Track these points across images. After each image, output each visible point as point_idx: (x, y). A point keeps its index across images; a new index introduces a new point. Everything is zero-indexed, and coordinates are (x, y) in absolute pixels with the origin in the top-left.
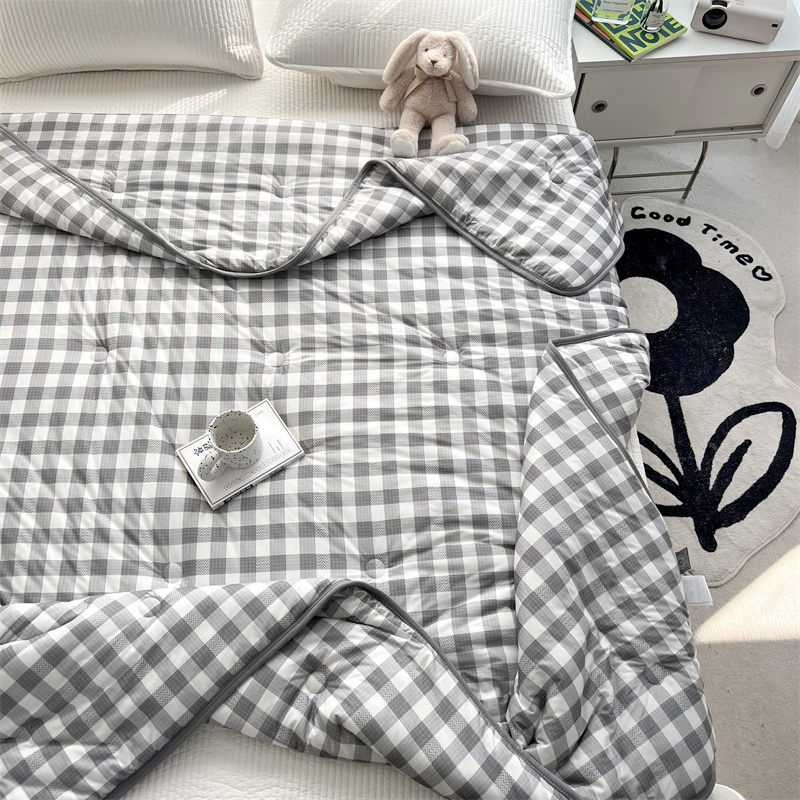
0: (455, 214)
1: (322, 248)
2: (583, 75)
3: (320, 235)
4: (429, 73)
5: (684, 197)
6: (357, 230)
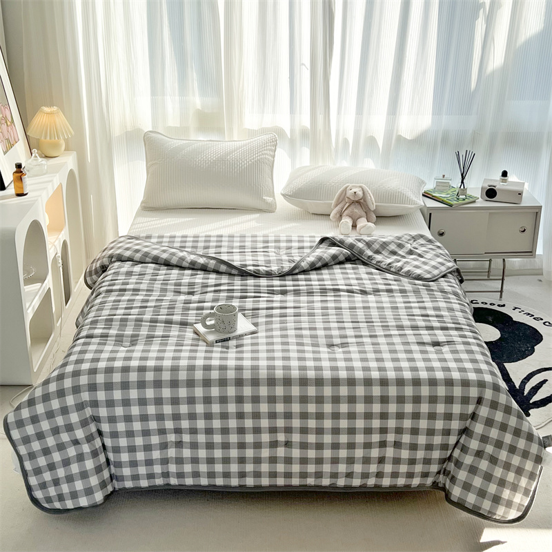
0: (364, 256)
1: (304, 265)
2: (430, 214)
3: (302, 260)
4: (352, 199)
5: (501, 297)
6: (320, 259)
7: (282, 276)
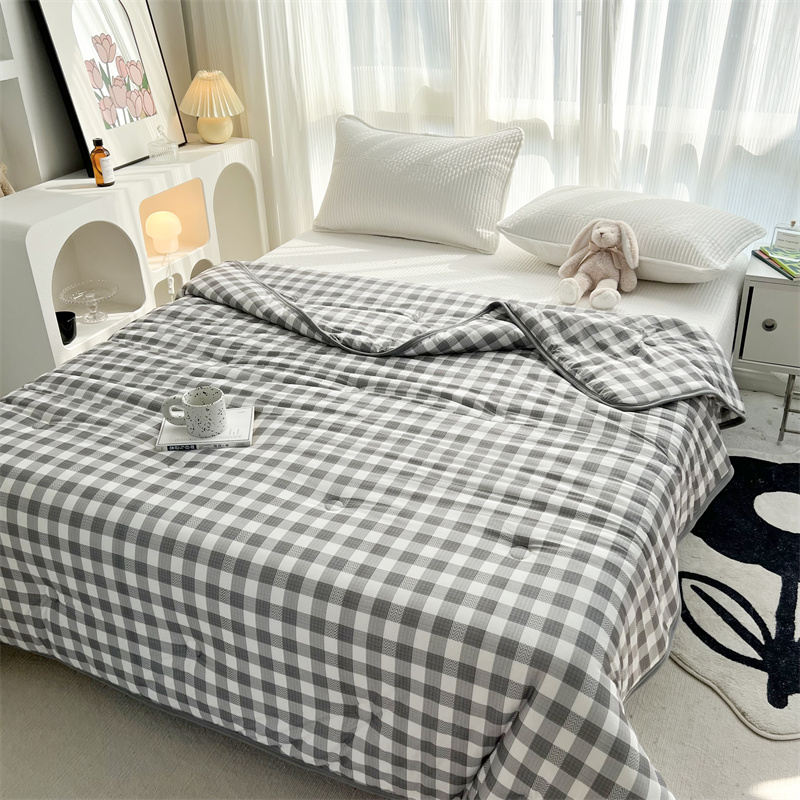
0: (545, 344)
3: (429, 335)
4: (598, 244)
7: (384, 356)
